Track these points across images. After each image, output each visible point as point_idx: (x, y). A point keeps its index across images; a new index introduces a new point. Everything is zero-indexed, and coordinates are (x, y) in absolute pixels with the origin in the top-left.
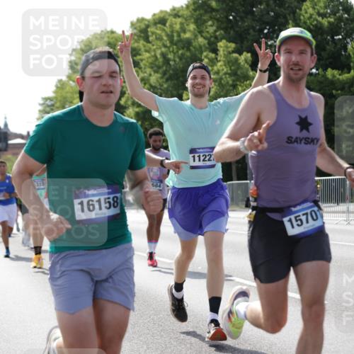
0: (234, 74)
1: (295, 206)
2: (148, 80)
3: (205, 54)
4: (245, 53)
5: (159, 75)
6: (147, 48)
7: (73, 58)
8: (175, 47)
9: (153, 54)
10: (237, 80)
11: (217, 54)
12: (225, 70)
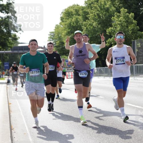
0: (127, 22)
1: (82, 70)
2: (92, 24)
3: (116, 13)
4: (131, 13)
5: (97, 22)
6: (91, 12)
7: (62, 16)
8: (102, 11)
9: (94, 14)
10: (128, 24)
11: (120, 14)
12: (124, 20)
